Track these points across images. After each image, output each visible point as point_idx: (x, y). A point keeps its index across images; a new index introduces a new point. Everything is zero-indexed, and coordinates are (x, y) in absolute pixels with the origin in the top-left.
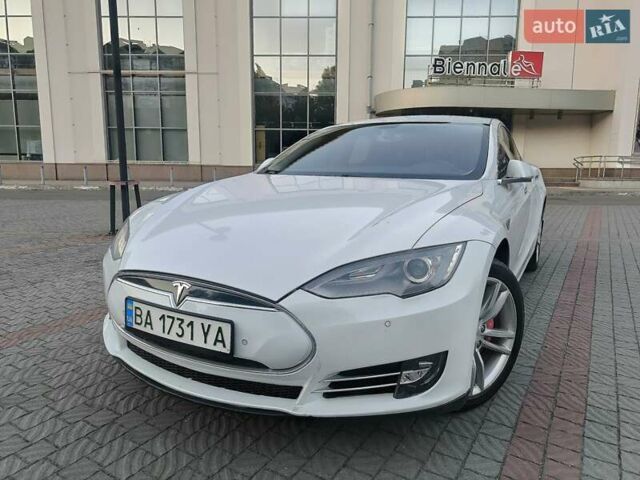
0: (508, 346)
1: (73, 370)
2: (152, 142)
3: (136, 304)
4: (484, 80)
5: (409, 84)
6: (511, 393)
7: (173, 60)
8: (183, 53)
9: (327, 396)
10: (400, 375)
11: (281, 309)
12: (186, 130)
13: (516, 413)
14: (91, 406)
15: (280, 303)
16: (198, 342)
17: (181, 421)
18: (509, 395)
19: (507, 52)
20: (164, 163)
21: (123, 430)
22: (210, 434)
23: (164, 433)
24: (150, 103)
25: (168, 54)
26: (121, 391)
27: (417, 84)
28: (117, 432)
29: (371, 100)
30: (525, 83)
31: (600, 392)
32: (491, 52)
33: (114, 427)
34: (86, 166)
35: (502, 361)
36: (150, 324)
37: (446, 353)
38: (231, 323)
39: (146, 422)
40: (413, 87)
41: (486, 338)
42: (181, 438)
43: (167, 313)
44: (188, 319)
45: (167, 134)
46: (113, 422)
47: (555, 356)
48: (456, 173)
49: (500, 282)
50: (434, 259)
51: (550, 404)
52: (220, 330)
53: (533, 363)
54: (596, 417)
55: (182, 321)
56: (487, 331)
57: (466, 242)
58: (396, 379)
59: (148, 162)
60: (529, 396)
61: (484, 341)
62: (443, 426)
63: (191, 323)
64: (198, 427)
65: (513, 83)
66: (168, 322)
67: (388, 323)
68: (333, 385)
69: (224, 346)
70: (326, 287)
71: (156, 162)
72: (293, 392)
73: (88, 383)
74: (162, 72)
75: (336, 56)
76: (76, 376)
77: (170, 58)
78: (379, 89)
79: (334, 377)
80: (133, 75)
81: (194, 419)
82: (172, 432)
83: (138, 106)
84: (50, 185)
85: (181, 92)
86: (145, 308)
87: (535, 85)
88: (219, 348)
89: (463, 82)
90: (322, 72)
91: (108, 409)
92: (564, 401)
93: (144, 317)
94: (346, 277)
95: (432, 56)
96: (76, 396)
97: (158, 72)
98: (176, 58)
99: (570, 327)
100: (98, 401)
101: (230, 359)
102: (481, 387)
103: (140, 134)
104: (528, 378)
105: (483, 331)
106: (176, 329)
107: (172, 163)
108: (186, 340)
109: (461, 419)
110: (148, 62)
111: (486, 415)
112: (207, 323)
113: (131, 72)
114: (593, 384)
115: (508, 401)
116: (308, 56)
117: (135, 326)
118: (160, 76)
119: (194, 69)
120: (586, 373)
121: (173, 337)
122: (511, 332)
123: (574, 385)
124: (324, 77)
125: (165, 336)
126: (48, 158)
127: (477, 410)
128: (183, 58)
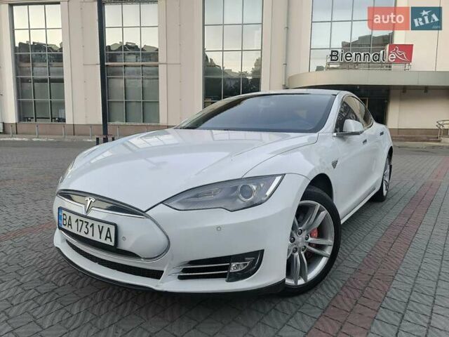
0: (328, 251)
1: (40, 257)
2: (136, 110)
3: (64, 212)
4: (369, 66)
5: (313, 68)
6: (332, 286)
7: (151, 55)
8: (157, 50)
9: (181, 278)
10: (230, 265)
11: (148, 217)
12: (158, 102)
13: (330, 299)
14: (42, 280)
15: (147, 213)
16: (96, 238)
17: (97, 292)
18: (330, 287)
19: (385, 45)
20: (143, 124)
21: (57, 296)
22: (112, 302)
23: (83, 300)
24: (136, 84)
25: (148, 51)
26: (65, 272)
27: (319, 69)
28: (53, 297)
29: (285, 80)
30: (400, 67)
31: (399, 289)
32: (373, 45)
33: (52, 295)
34: (91, 126)
35: (323, 262)
36: (71, 225)
37: (263, 251)
38: (115, 225)
39: (73, 292)
40: (316, 70)
41: (310, 244)
42: (92, 303)
43: (80, 218)
44: (91, 222)
45: (146, 105)
46: (53, 291)
47: (375, 262)
48: (304, 128)
49: (319, 205)
50: (258, 185)
51: (357, 294)
52: (109, 230)
53: (356, 266)
54: (389, 305)
55: (88, 223)
56: (310, 239)
57: (285, 174)
58: (227, 268)
59: (133, 123)
60: (344, 288)
61: (308, 246)
62: (273, 305)
63: (92, 225)
64: (105, 298)
65: (390, 67)
66: (80, 223)
67: (219, 228)
68: (185, 270)
69: (111, 241)
70: (180, 202)
71: (138, 124)
72: (157, 275)
73: (46, 265)
74: (143, 63)
75: (261, 50)
76: (41, 260)
77: (149, 54)
78: (292, 72)
79: (185, 265)
80: (125, 66)
81: (105, 292)
82: (88, 299)
83: (128, 86)
84: (68, 139)
85: (156, 77)
86: (68, 214)
87: (407, 68)
88: (108, 242)
89: (352, 66)
90: (255, 62)
91: (52, 282)
92: (369, 293)
93: (67, 220)
94: (197, 196)
95: (330, 49)
96: (37, 273)
97: (141, 63)
98: (154, 53)
99: (394, 242)
100: (48, 277)
101: (115, 250)
102: (305, 279)
103: (129, 105)
104: (349, 276)
105: (307, 239)
106: (84, 229)
107: (149, 124)
108: (89, 236)
109: (289, 302)
110: (134, 57)
111: (307, 300)
112: (101, 224)
113: (123, 63)
114: (397, 282)
115: (328, 291)
116: (242, 51)
117: (63, 227)
118: (142, 66)
119: (165, 62)
120: (394, 275)
121: (82, 234)
122: (330, 241)
123: (381, 282)
124: (255, 65)
125: (78, 233)
126: (69, 121)
127: (302, 297)
128: (158, 53)
